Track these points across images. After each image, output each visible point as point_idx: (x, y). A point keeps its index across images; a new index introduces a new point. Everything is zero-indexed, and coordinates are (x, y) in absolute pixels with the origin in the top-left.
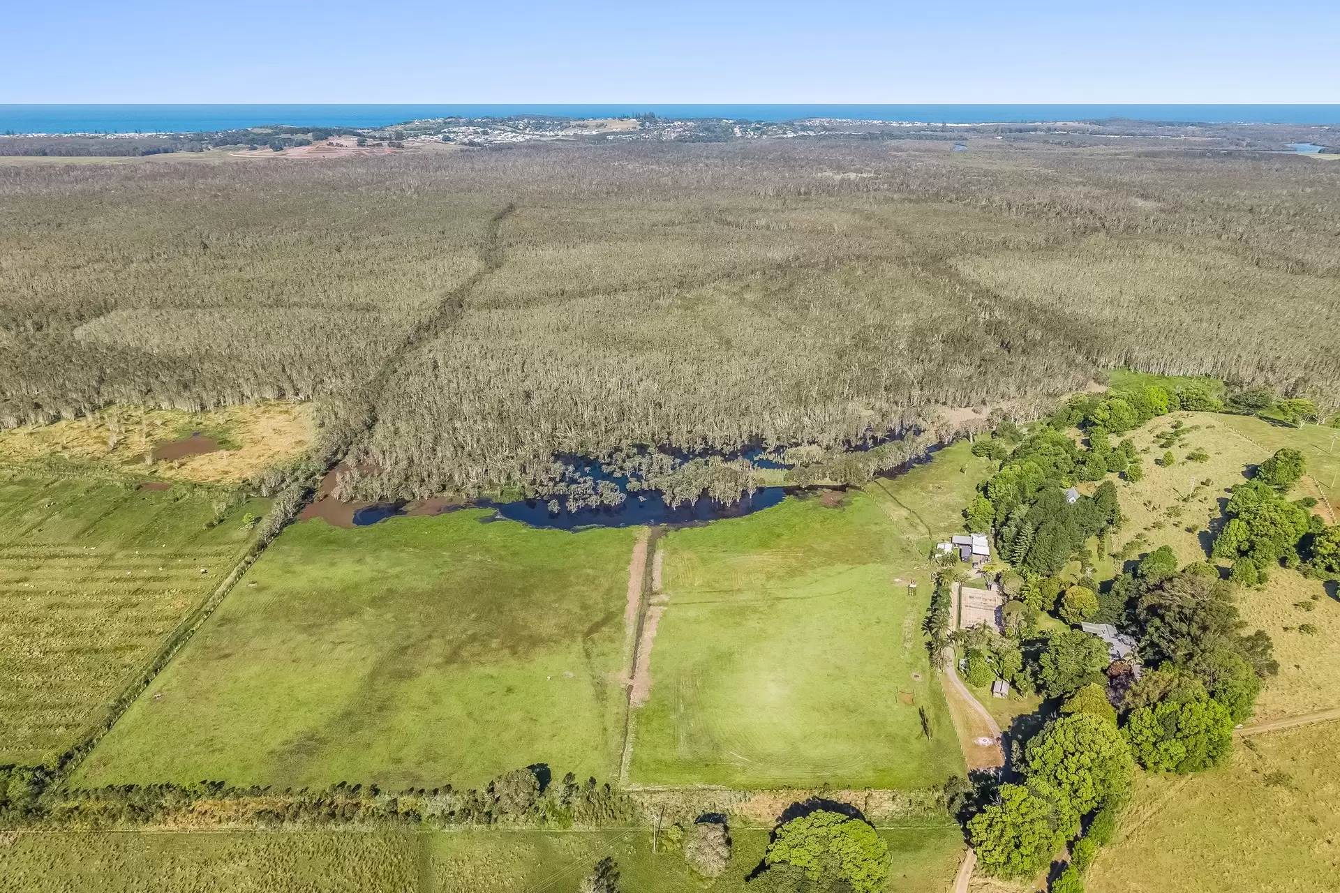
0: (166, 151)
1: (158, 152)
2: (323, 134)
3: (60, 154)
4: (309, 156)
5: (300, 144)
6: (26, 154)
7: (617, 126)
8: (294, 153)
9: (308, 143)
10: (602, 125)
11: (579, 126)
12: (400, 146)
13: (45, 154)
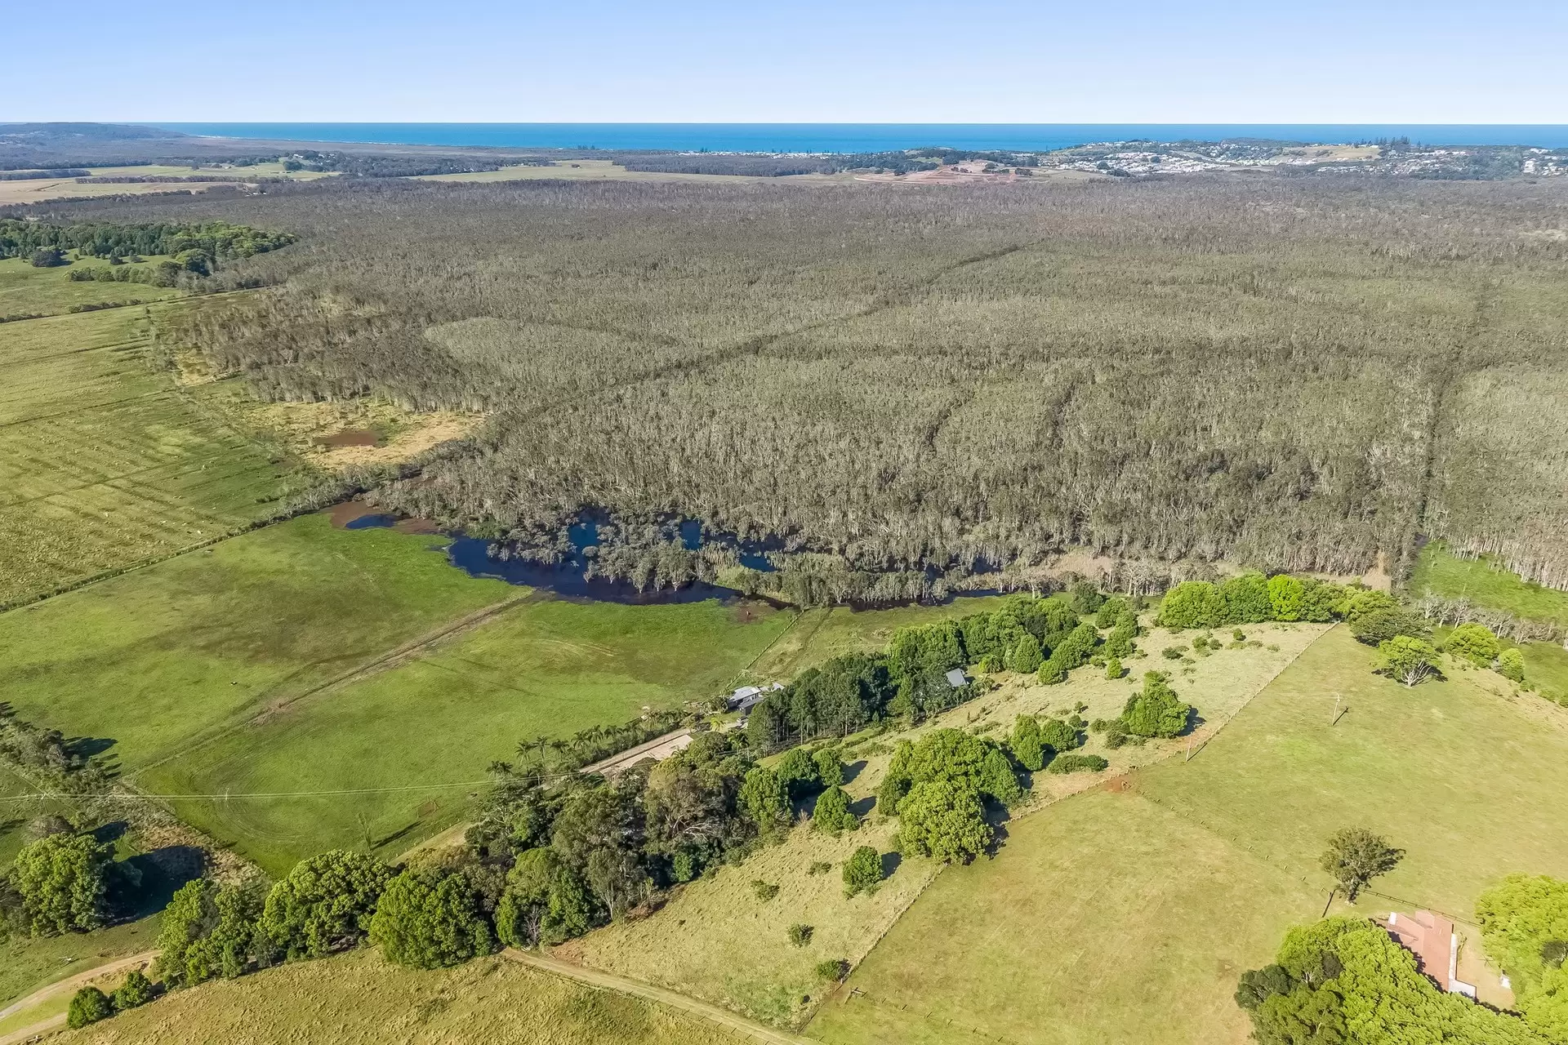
0: (801, 173)
1: (793, 173)
2: (954, 158)
3: (710, 173)
4: (930, 181)
5: (925, 168)
6: (684, 171)
7: (1344, 154)
8: (914, 178)
9: (933, 167)
10: (1325, 152)
11: (1293, 153)
12: (1028, 174)
13: (698, 172)
